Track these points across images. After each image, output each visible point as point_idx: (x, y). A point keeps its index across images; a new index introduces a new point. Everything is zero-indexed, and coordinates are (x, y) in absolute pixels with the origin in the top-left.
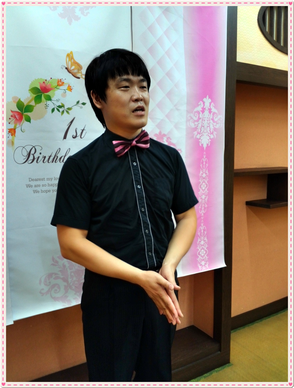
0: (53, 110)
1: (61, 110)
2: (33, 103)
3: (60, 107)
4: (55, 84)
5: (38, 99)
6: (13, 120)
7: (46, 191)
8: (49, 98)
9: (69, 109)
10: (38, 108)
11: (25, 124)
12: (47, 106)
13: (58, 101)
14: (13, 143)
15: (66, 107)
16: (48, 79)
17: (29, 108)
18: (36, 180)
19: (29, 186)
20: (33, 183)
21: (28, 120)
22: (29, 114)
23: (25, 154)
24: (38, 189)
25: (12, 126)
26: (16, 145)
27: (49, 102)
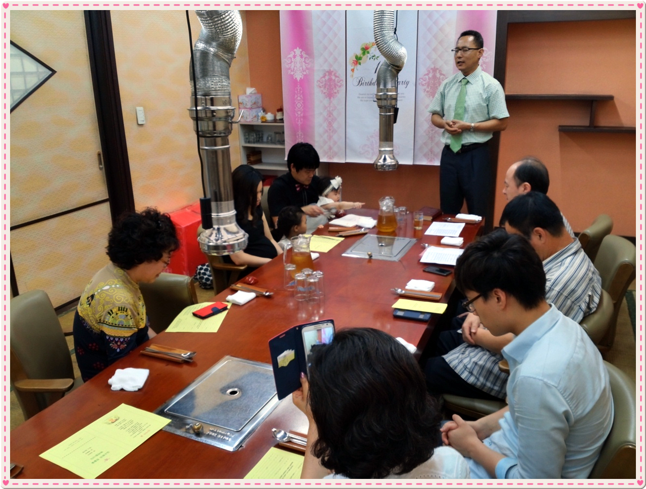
0: (370, 59)
1: (374, 58)
2: (362, 56)
3: (373, 56)
4: (371, 45)
5: (364, 54)
6: (353, 64)
7: (367, 101)
8: (368, 53)
9: (378, 57)
10: (364, 58)
11: (358, 66)
12: (367, 57)
13: (372, 53)
14: (353, 76)
15: (376, 56)
16: (368, 43)
17: (360, 58)
18: (362, 94)
19: (359, 97)
20: (361, 96)
21: (360, 64)
22: (360, 61)
23: (358, 81)
24: (363, 99)
25: (353, 68)
26: (354, 77)
27: (368, 54)
